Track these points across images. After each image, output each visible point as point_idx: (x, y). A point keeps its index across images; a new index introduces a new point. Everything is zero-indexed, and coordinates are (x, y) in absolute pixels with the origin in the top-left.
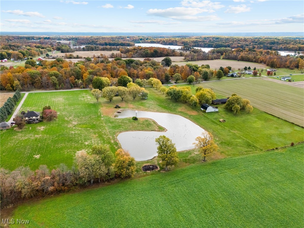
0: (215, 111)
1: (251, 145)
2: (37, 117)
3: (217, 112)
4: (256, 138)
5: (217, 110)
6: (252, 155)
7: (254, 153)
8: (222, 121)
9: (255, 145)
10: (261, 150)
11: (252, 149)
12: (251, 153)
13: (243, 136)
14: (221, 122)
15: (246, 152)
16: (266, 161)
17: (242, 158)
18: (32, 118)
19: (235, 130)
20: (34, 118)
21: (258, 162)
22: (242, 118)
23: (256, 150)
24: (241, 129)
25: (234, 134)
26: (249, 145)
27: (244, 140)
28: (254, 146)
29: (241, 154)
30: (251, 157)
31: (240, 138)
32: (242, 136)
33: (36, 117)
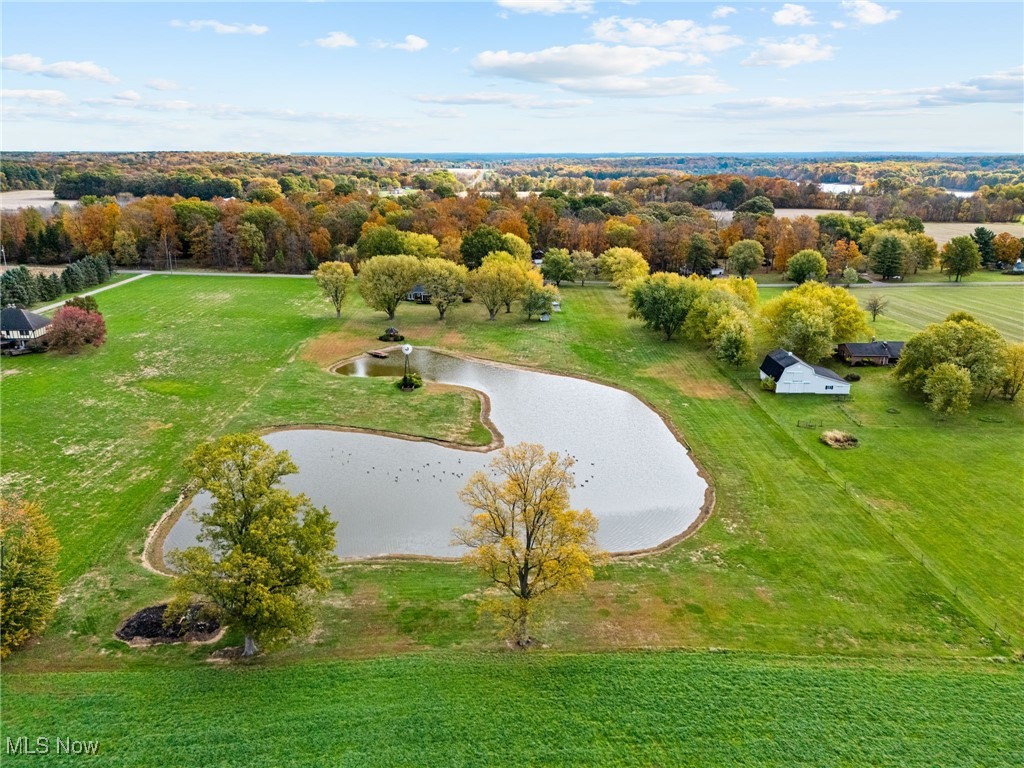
0: (829, 391)
1: (938, 599)
2: (27, 334)
3: (839, 398)
4: (1003, 559)
5: (844, 388)
6: (898, 668)
7: (920, 657)
8: (837, 440)
9: (965, 601)
10: (998, 646)
11: (932, 624)
12: (899, 651)
13: (914, 536)
14: (826, 443)
15: (866, 636)
16: (985, 740)
17: (798, 680)
18: (8, 334)
19: (883, 496)
20: (16, 337)
21: (913, 733)
22: (974, 439)
23: (954, 641)
24: (928, 496)
25: (863, 517)
26: (922, 596)
27: (910, 557)
28: (951, 612)
29: (821, 645)
30: (880, 681)
31: (883, 540)
32: (906, 529)
33: (22, 334)
